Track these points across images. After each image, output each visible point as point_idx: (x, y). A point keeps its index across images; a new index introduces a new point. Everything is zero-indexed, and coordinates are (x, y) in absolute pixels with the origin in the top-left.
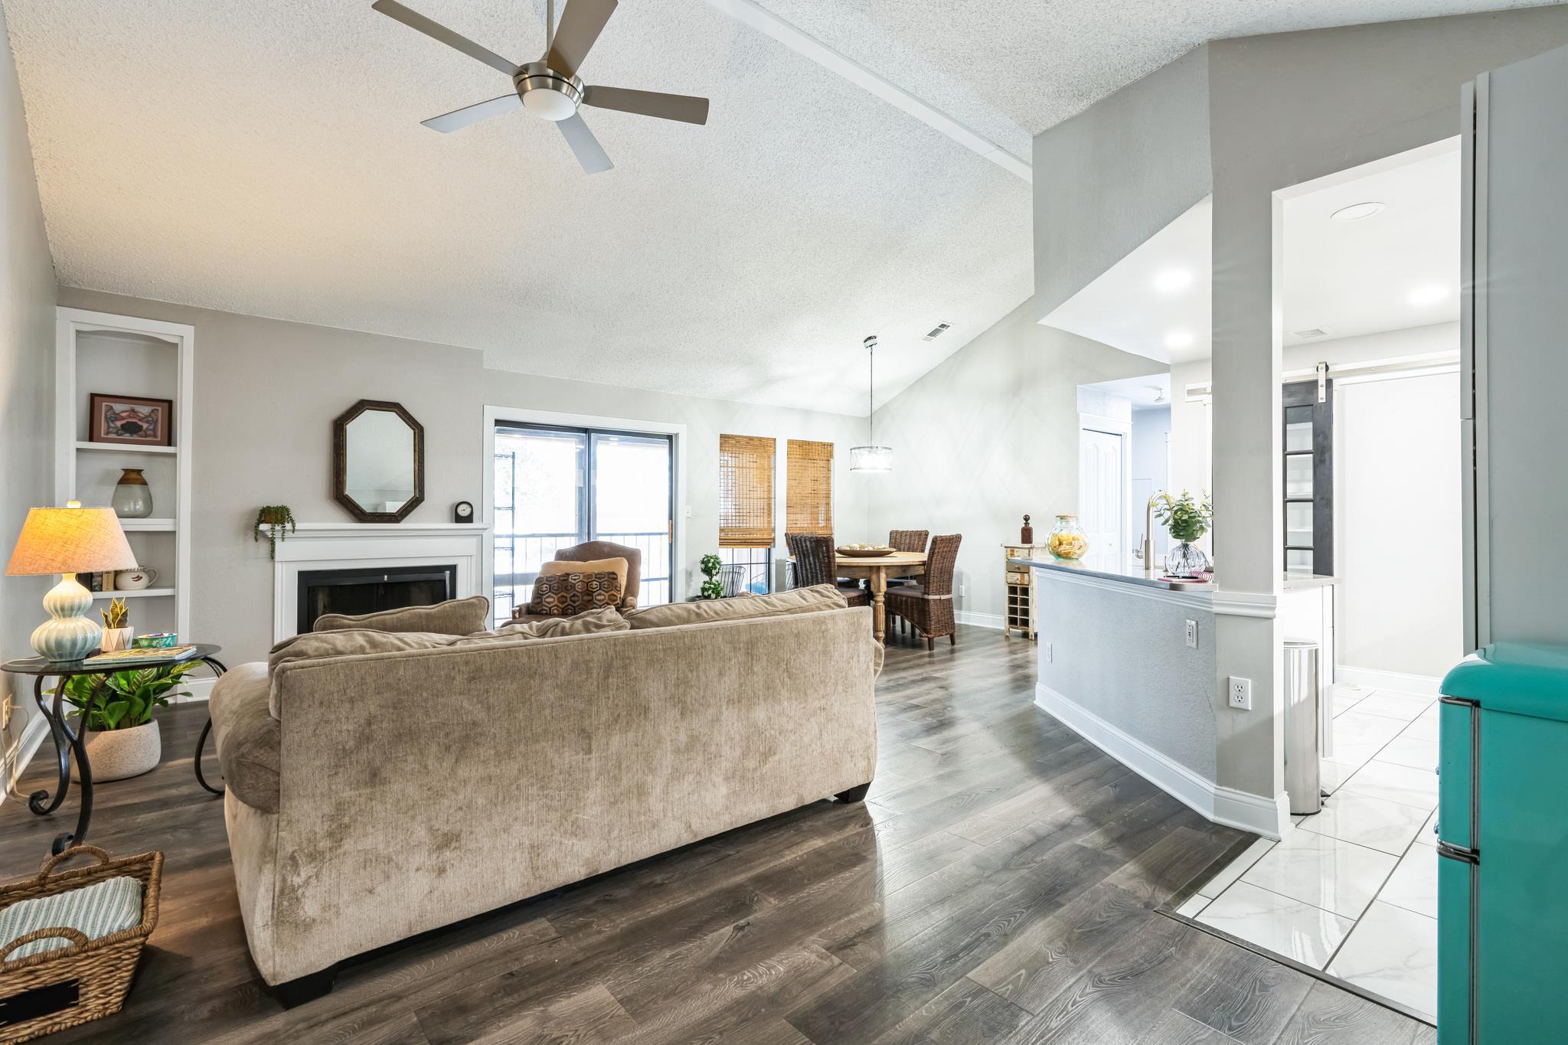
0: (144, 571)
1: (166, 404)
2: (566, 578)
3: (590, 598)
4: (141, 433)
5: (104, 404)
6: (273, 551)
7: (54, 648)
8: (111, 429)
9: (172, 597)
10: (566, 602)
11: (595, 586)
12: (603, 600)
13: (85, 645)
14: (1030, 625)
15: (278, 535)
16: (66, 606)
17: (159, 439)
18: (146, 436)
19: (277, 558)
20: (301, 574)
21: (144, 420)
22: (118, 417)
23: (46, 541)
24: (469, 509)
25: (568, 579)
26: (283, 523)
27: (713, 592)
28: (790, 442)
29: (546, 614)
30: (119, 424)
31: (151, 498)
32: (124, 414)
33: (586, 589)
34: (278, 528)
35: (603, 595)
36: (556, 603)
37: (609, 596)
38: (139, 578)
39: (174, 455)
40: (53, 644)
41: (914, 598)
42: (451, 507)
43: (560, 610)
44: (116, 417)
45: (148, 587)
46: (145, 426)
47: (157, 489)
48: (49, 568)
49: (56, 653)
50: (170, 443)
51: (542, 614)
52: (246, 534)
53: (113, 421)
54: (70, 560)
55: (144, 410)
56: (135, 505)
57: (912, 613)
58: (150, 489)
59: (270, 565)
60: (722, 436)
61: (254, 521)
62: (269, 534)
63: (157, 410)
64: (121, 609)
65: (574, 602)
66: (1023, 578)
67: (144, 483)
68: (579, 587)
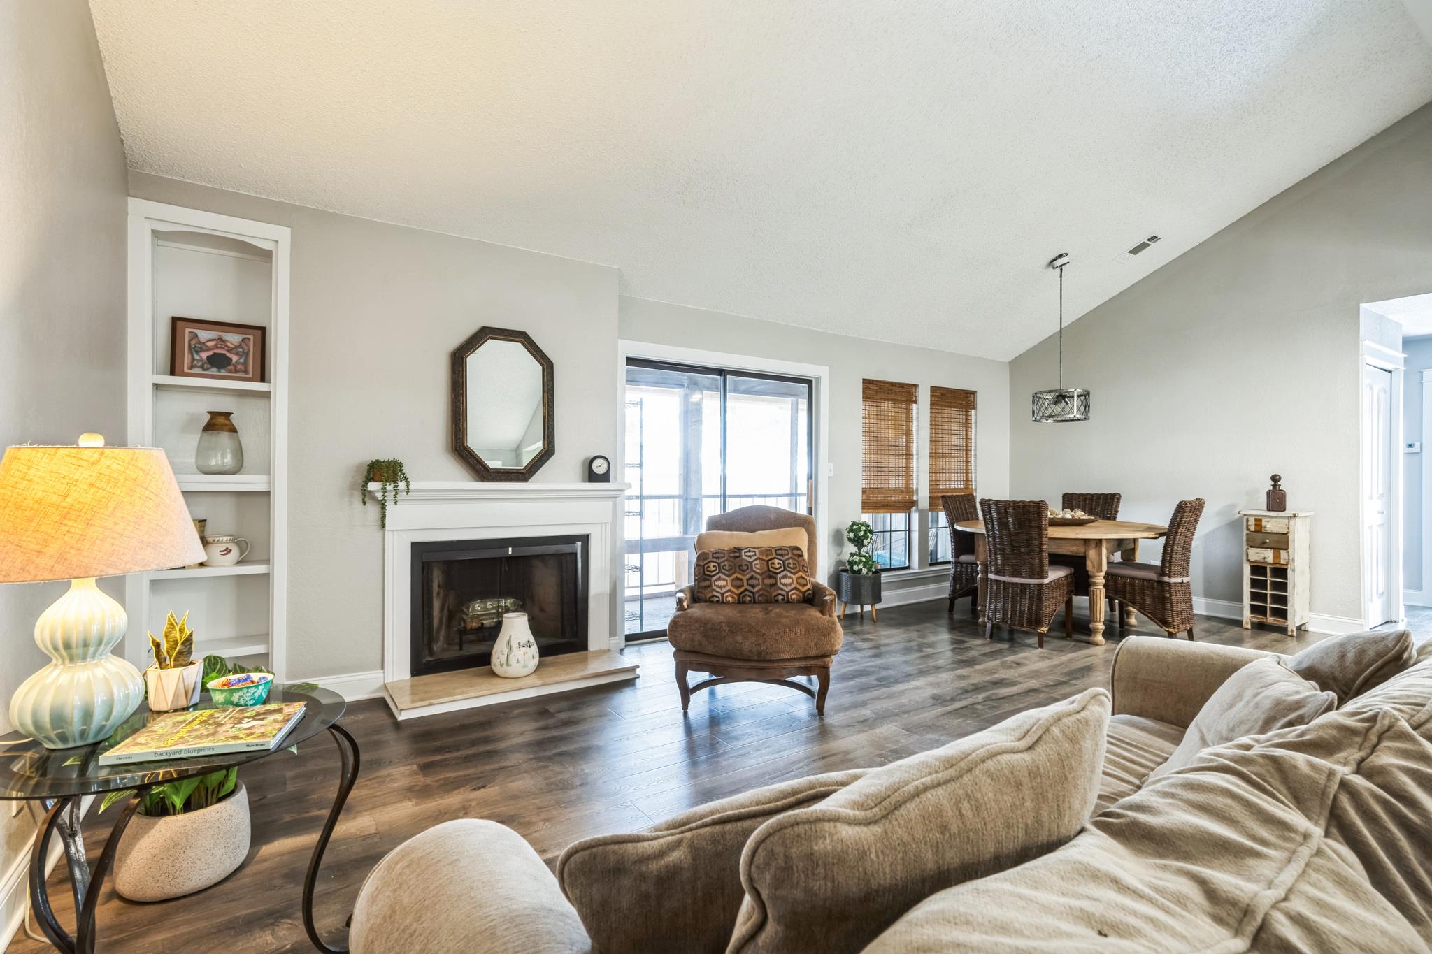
0: (233, 541)
1: (259, 332)
2: (737, 554)
3: (772, 581)
4: (229, 368)
5: (187, 330)
6: (383, 517)
7: (48, 726)
8: (195, 362)
9: (266, 577)
10: (743, 586)
11: (778, 566)
12: (790, 584)
13: (110, 713)
14: (1289, 617)
15: (390, 496)
16: (74, 639)
17: (250, 375)
18: (236, 371)
19: (387, 527)
20: (415, 546)
21: (233, 351)
22: (204, 347)
23: (27, 513)
24: (605, 466)
25: (740, 556)
26: (395, 482)
27: (864, 566)
28: (934, 389)
29: (718, 601)
30: (204, 355)
31: (241, 449)
32: (210, 344)
33: (766, 568)
34: (390, 487)
35: (790, 577)
36: (729, 587)
37: (797, 579)
38: (228, 551)
39: (266, 395)
40: (46, 720)
41: (1144, 580)
42: (584, 461)
43: (736, 597)
44: (201, 347)
45: (239, 562)
46: (235, 358)
47: (249, 438)
48: (31, 568)
49: (53, 734)
50: (263, 378)
51: (712, 602)
52: (351, 495)
53: (197, 352)
54: (73, 551)
55: (233, 339)
56: (223, 458)
57: (1143, 599)
58: (241, 439)
59: (380, 534)
60: (865, 381)
61: (361, 481)
62: (379, 496)
63: (249, 339)
64: (182, 631)
65: (753, 586)
66: (1277, 556)
67: (233, 430)
68: (757, 566)
